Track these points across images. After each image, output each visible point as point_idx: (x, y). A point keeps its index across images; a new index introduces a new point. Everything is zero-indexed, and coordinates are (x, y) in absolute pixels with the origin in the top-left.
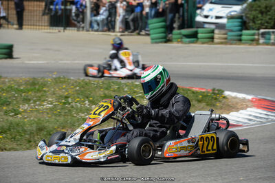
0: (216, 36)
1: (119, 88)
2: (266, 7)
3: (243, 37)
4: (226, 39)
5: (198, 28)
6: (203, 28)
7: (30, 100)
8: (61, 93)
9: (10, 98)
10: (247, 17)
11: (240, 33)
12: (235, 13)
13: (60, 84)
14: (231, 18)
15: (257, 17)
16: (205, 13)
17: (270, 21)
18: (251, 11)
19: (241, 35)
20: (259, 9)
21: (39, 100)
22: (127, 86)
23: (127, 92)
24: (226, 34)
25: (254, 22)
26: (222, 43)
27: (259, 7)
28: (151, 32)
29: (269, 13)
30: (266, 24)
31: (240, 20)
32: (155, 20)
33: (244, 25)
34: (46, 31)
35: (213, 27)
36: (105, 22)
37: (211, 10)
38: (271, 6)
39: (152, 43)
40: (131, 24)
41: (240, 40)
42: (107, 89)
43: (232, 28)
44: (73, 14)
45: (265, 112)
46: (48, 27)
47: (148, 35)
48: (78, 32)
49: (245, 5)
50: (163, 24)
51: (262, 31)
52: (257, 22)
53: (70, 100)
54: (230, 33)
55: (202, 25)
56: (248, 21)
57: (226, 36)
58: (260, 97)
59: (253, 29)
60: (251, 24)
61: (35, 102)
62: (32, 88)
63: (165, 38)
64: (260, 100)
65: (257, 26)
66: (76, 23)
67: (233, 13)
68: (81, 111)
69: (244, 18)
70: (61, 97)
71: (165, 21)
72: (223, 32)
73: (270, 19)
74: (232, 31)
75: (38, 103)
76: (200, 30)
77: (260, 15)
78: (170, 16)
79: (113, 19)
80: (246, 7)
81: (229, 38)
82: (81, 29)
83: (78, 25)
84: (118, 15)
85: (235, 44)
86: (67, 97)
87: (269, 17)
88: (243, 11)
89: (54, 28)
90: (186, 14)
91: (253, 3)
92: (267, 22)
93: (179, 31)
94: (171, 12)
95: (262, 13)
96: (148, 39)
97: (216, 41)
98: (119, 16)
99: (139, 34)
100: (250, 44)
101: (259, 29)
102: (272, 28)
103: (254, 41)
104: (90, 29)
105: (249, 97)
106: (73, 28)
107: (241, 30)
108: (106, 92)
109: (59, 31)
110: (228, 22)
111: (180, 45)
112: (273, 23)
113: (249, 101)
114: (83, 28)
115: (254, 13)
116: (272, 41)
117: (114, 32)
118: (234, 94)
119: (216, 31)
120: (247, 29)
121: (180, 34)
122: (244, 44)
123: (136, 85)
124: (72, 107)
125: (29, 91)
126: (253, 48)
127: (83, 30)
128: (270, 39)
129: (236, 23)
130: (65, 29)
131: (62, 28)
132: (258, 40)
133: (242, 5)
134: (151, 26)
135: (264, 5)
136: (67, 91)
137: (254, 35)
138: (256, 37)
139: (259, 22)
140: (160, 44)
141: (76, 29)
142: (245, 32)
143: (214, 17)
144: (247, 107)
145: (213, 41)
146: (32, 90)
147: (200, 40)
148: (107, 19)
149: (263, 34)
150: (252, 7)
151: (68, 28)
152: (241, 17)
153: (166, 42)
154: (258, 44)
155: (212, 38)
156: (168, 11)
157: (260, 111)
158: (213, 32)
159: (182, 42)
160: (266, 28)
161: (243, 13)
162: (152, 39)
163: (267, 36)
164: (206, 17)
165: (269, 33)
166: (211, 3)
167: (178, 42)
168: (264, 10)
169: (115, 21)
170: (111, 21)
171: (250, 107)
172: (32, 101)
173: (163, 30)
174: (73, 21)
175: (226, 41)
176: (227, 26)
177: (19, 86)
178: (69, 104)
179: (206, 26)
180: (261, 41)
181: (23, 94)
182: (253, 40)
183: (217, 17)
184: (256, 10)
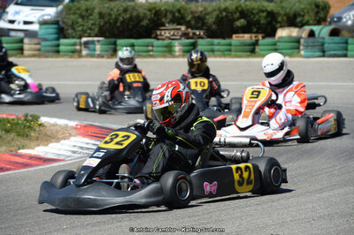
0: (26, 47)
2: (87, 10)
3: (62, 48)
4: (39, 50)
5: (1, 36)
6: (9, 36)
10: (63, 22)
11: (56, 42)
12: (49, 17)
14: (43, 23)
15: (77, 23)
16: (10, 17)
17: (93, 27)
18: (69, 14)
19: (58, 46)
20: (79, 12)
24: (39, 44)
25: (74, 29)
26: (34, 56)
27: (79, 9)
29: (91, 17)
30: (89, 31)
31: (55, 26)
33: (62, 33)
35: (21, 35)
37: (17, 13)
38: (94, 8)
41: (58, 52)
43: (45, 36)
45: (93, 142)
49: (60, 7)
51: (84, 39)
52: (77, 29)
54: (44, 43)
55: (6, 32)
56: (66, 28)
57: (38, 47)
58: (85, 123)
59: (73, 37)
60: (70, 31)
64: (85, 126)
65: (78, 33)
67: (46, 18)
69: (61, 23)
72: (35, 41)
73: (92, 24)
74: (45, 40)
76: (4, 39)
77: (80, 20)
80: (61, 12)
81: (43, 49)
85: (52, 57)
87: (91, 22)
88: (59, 14)
91: (71, 4)
92: (90, 29)
95: (82, 17)
97: (26, 52)
100: (71, 57)
101: (80, 38)
102: (96, 36)
103: (76, 53)
105: (73, 124)
107: (58, 39)
110: (40, 28)
112: (97, 30)
113: (72, 128)
115: (72, 17)
116: (98, 52)
118: (52, 121)
119: (26, 41)
120: (65, 37)
122: (62, 56)
126: (75, 62)
128: (95, 50)
129: (52, 29)
132: (80, 51)
133: (57, 6)
135: (84, 8)
137: (74, 44)
138: (78, 47)
139: (80, 28)
142: (63, 41)
143: (22, 23)
144: (70, 135)
145: (22, 53)
149: (86, 44)
150: (70, 10)
152: (56, 23)
154: (80, 56)
155: (21, 49)
157: (87, 140)
158: (21, 41)
160: (89, 36)
161: (58, 17)
163: (91, 46)
164: (12, 22)
165: (93, 42)
166: (17, 4)
168: (84, 13)
171: (75, 136)
175: (40, 54)
176: (40, 33)
179: (12, 34)
180: (84, 52)
182: (73, 52)
183: (26, 23)
184: (75, 14)
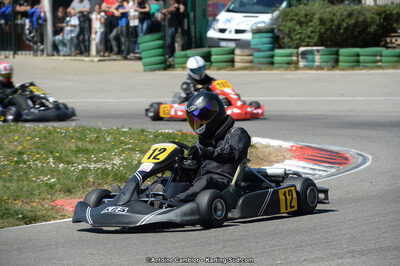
0: (237, 58)
1: (98, 137)
2: (306, 15)
3: (276, 59)
4: (251, 62)
5: (210, 47)
6: (219, 47)
8: (12, 147)
10: (279, 30)
11: (271, 53)
12: (264, 25)
13: (11, 135)
14: (257, 32)
15: (295, 30)
16: (220, 25)
17: (312, 35)
18: (286, 21)
19: (272, 57)
20: (296, 18)
22: (110, 134)
23: (110, 142)
24: (251, 55)
25: (290, 37)
26: (245, 68)
27: (297, 14)
28: (144, 54)
29: (310, 24)
30: (307, 40)
31: (270, 35)
32: (148, 37)
33: (277, 42)
35: (232, 45)
36: (75, 41)
37: (228, 21)
38: (314, 14)
39: (145, 71)
40: (114, 43)
41: (272, 63)
42: (81, 139)
43: (259, 46)
44: (27, 32)
45: (310, 166)
47: (140, 59)
48: (36, 58)
49: (276, 13)
50: (160, 42)
51: (302, 49)
52: (294, 38)
53: (25, 157)
54: (256, 54)
55: (216, 43)
56: (281, 36)
57: (251, 58)
58: (302, 144)
59: (290, 47)
60: (286, 40)
63: (164, 62)
64: (302, 148)
65: (295, 42)
66: (31, 44)
67: (259, 25)
68: (42, 172)
69: (276, 31)
70: (12, 153)
71: (163, 38)
72: (247, 52)
73: (312, 32)
74: (259, 50)
76: (214, 50)
77: (298, 27)
78: (170, 31)
79: (86, 37)
80: (277, 19)
81: (256, 60)
82: (39, 53)
83: (35, 47)
84: (93, 31)
85: (265, 70)
86: (20, 153)
87: (310, 29)
88: (274, 21)
90: (192, 28)
91: (288, 9)
92: (309, 37)
93: (183, 53)
94: (170, 25)
95: (300, 23)
96: (138, 65)
97: (237, 65)
98: (96, 33)
99: (126, 58)
100: (286, 69)
101: (297, 47)
102: (316, 45)
103: (291, 65)
104: (55, 53)
105: (287, 145)
106: (28, 52)
107: (272, 49)
108: (80, 144)
109: (6, 57)
110: (253, 38)
112: (316, 38)
113: (287, 149)
114: (42, 51)
115: (290, 24)
116: (317, 64)
117: (89, 55)
118: (265, 141)
119: (237, 51)
120: (280, 47)
121: (186, 56)
123: (124, 132)
124: (30, 167)
126: (291, 74)
127: (42, 54)
128: (313, 61)
129: (265, 39)
130: (15, 53)
131: (12, 53)
132: (297, 63)
133: (272, 13)
134: (142, 46)
135: (303, 13)
136: (21, 143)
137: (291, 55)
138: (294, 58)
139: (298, 36)
140: (157, 72)
142: (278, 51)
143: (233, 32)
144: (285, 158)
145: (233, 66)
147: (214, 64)
148: (78, 37)
149: (304, 54)
150: (287, 16)
151: (20, 52)
152: (271, 31)
153: (165, 69)
154: (297, 68)
155: (232, 61)
156: (166, 23)
157: (303, 163)
158: (232, 52)
160: (308, 46)
161: (273, 24)
162: (145, 65)
163: (310, 57)
164: (223, 31)
165: (312, 52)
166: (228, 11)
167: (183, 68)
168: (303, 19)
169: (89, 41)
170: (84, 40)
171: (290, 159)
173: (160, 51)
174: (27, 42)
175: (251, 66)
176: (252, 43)
178: (25, 163)
179: (223, 44)
180: (302, 64)
182: (289, 63)
183: (237, 32)
184: (292, 20)
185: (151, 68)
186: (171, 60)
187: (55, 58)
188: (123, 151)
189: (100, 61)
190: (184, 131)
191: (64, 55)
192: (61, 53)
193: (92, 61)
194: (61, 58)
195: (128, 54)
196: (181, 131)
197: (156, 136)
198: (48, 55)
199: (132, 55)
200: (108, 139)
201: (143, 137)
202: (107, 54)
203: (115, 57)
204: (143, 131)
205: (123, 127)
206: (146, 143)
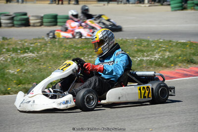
1: (148, 44)
7: (84, 54)
9: (71, 53)
21: (91, 54)
22: (154, 42)
23: (153, 47)
28: (172, 2)
34: (95, 5)
39: (172, 11)
42: (139, 45)
46: (97, 2)
47: (169, 5)
48: (118, 5)
61: (88, 55)
62: (86, 46)
63: (182, 6)
75: (90, 56)
82: (120, 3)
89: (101, 3)
96: (169, 8)
99: (162, 5)
106: (114, 2)
108: (139, 47)
109: (104, 5)
111: (193, 11)
114: (121, 1)
117: (144, 4)
121: (193, 3)
123: (161, 42)
125: (84, 48)
127: (121, 3)
130: (108, 3)
140: (178, 12)
141: (116, 2)
146: (86, 47)
151: (110, 2)
153: (182, 10)
159: (194, 9)
162: (172, 8)
167: (192, 9)
172: (86, 55)
173: (180, 1)
177: (77, 45)
181: (80, 51)
185: (175, 9)
186: (185, 5)
187: (128, 5)
188: (160, 51)
189: (149, 6)
190: (192, 41)
191: (132, 4)
192: (131, 3)
193: (145, 6)
194: (131, 5)
195: (164, 2)
196: (190, 41)
197: (177, 44)
198: (124, 4)
199: (165, 3)
200: (153, 45)
201: (170, 44)
202: (153, 3)
203: (157, 4)
204: (170, 41)
205: (160, 39)
206: (172, 47)
